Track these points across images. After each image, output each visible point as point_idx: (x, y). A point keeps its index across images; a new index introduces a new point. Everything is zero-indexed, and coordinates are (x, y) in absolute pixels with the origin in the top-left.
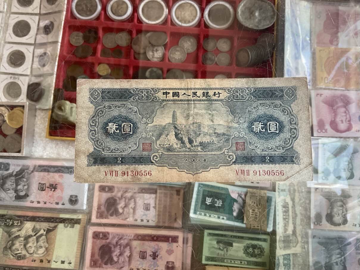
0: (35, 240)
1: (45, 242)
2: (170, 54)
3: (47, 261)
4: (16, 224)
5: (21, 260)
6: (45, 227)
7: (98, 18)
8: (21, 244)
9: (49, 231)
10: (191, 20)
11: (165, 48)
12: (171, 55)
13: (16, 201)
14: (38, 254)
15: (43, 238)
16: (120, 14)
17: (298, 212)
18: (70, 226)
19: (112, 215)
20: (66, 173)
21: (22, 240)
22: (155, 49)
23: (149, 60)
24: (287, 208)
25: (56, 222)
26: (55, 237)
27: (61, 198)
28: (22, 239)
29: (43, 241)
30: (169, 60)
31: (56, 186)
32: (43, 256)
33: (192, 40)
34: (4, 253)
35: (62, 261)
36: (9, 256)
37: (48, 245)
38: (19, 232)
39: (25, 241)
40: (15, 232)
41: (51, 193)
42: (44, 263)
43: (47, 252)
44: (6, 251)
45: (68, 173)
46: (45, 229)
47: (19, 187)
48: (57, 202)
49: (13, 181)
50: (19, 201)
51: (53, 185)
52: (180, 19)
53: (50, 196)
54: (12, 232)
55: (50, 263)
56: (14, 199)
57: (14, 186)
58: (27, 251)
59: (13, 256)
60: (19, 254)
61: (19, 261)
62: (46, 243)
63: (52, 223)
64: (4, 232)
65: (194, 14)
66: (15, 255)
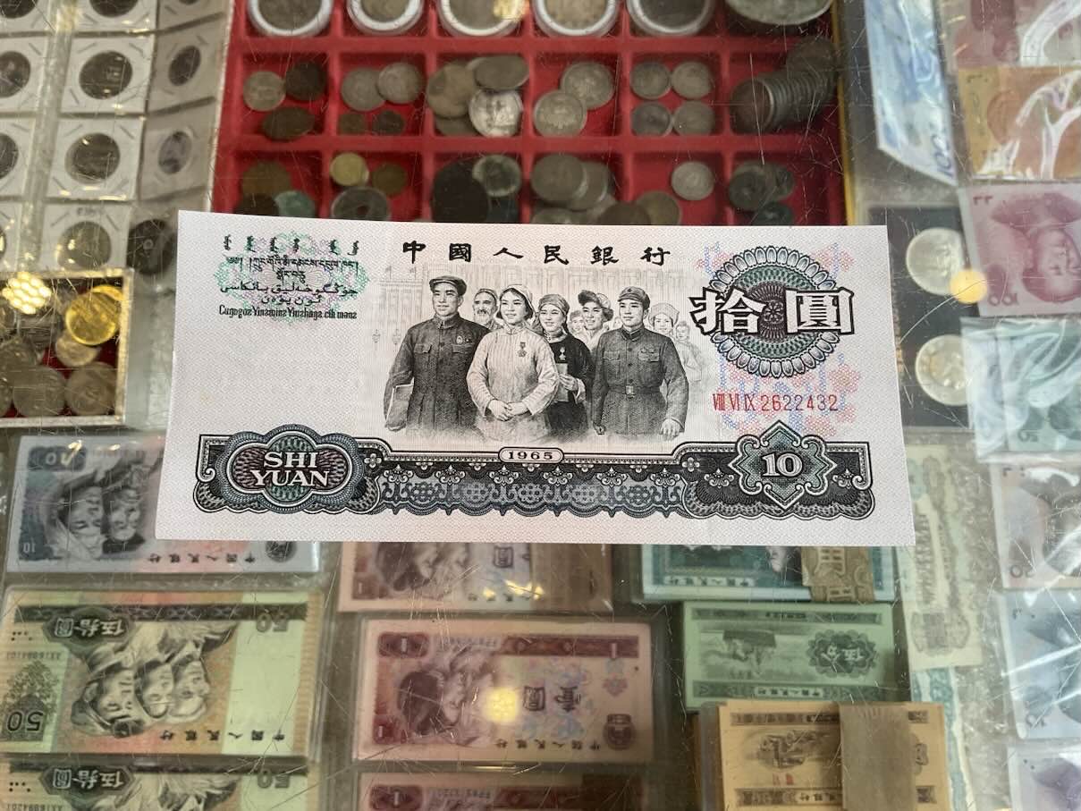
0: (170, 675)
1: (199, 679)
2: (539, 112)
3: (210, 735)
4: (109, 632)
5: (128, 735)
6: (199, 635)
7: (325, 30)
8: (126, 688)
9: (209, 645)
10: (591, 18)
11: (523, 100)
12: (542, 118)
13: (105, 559)
14: (181, 716)
15: (194, 667)
16: (388, 16)
17: (958, 542)
18: (273, 625)
19: (399, 586)
21: (128, 679)
22: (494, 103)
23: (478, 134)
24: (925, 532)
26: (231, 660)
27: (243, 542)
28: (130, 674)
29: (195, 676)
30: (535, 131)
32: (195, 721)
33: (597, 72)
34: (77, 720)
35: (254, 732)
36: (91, 728)
37: (211, 687)
38: (120, 653)
39: (139, 680)
40: (107, 655)
42: (198, 742)
43: (208, 707)
44: (81, 712)
46: (198, 639)
47: (116, 516)
48: (232, 554)
49: (94, 499)
50: (114, 559)
54: (98, 654)
55: (219, 741)
56: (99, 552)
57: (100, 514)
58: (147, 710)
59: (103, 725)
60: (120, 720)
61: (122, 740)
62: (203, 680)
63: (220, 622)
64: (72, 656)
65: (601, 2)
66: (108, 724)
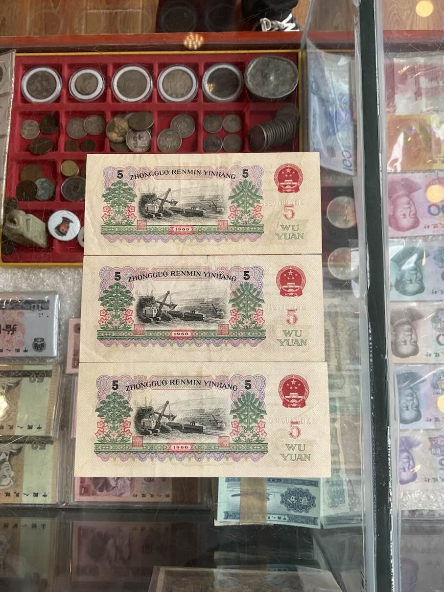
3: (9, 427)
6: (4, 384)
7: (58, 100)
9: (9, 388)
10: (184, 93)
11: (152, 134)
12: (161, 142)
16: (87, 92)
18: (37, 380)
20: (27, 309)
22: (137, 136)
23: (130, 150)
25: (19, 376)
27: (22, 343)
30: (158, 148)
31: (15, 327)
32: (3, 421)
33: (187, 119)
35: (29, 426)
37: (10, 406)
41: (8, 337)
42: (4, 430)
43: (9, 415)
45: (30, 309)
48: (17, 348)
51: (10, 326)
52: (170, 92)
53: (7, 341)
55: (14, 429)
63: (13, 378)
65: (190, 84)
